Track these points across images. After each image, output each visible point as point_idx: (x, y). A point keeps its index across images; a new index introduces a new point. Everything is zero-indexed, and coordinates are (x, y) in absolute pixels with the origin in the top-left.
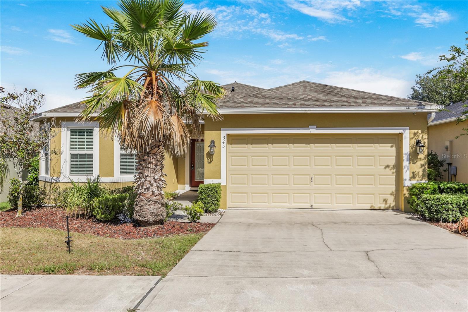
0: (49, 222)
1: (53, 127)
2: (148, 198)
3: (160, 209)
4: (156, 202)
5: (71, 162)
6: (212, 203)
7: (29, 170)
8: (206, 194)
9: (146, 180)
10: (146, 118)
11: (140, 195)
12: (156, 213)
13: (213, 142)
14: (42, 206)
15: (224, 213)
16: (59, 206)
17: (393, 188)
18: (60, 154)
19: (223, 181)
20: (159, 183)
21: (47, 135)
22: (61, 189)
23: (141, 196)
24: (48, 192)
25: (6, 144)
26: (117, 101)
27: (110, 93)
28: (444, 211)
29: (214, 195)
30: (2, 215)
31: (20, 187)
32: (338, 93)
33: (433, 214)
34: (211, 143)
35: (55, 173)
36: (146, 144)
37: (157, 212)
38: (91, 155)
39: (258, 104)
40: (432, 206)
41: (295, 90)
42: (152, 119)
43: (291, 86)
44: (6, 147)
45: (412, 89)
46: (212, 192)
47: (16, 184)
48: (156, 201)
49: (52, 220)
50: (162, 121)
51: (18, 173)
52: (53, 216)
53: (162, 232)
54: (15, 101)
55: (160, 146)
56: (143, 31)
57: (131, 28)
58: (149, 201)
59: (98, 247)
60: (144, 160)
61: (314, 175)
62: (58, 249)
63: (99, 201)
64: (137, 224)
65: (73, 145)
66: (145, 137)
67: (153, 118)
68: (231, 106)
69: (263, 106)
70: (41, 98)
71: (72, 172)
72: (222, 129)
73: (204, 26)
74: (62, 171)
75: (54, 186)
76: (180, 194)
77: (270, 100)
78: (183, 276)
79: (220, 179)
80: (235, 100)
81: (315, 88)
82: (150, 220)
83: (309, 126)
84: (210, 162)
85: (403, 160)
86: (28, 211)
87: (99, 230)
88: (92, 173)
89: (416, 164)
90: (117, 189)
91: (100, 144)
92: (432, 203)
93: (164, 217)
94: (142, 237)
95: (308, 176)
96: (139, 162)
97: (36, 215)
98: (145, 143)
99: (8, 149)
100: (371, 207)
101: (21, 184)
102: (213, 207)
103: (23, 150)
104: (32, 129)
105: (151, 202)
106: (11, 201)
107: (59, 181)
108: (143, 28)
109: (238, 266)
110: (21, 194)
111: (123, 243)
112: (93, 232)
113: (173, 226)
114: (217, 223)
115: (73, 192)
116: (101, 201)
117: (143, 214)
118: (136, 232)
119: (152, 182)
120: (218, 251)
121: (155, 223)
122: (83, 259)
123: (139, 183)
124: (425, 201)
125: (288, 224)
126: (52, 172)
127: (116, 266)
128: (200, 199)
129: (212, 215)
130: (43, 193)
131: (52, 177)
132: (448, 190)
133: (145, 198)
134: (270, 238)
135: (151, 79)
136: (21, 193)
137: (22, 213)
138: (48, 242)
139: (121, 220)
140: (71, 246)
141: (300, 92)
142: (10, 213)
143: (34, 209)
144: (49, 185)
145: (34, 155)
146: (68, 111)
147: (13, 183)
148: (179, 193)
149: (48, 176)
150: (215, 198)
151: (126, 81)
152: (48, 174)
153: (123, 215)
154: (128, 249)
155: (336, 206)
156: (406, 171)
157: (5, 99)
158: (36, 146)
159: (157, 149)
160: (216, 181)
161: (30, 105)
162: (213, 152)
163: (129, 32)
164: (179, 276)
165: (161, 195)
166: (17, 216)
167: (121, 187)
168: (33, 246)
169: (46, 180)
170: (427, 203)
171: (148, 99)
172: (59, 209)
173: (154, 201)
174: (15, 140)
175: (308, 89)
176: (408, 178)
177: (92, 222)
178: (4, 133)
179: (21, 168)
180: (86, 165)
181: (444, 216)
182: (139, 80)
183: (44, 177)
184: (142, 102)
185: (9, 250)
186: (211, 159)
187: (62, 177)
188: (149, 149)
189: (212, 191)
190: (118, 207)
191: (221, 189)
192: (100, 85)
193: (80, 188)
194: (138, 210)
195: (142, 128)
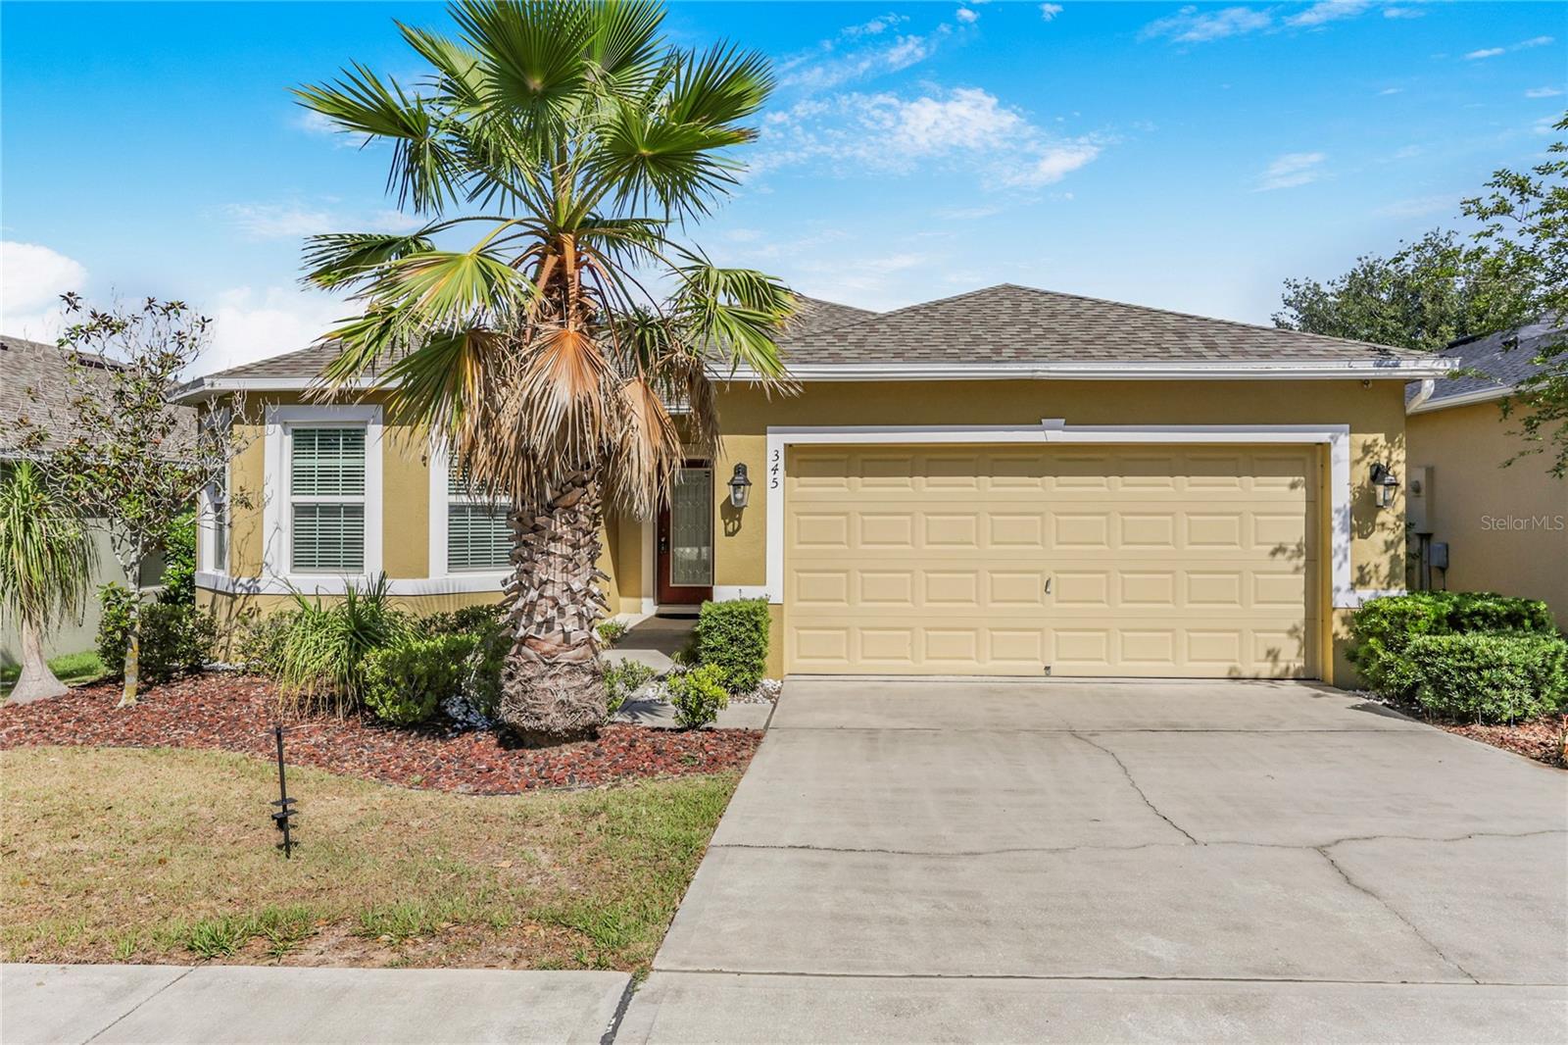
0: (223, 726)
1: (239, 421)
2: (548, 653)
3: (587, 691)
4: (574, 668)
5: (296, 530)
6: (744, 661)
7: (169, 552)
8: (724, 635)
9: (541, 596)
10: (545, 389)
11: (524, 644)
12: (575, 703)
13: (740, 470)
14: (204, 671)
15: (778, 692)
16: (257, 670)
17: (1297, 613)
18: (262, 505)
19: (773, 589)
20: (584, 605)
21: (217, 448)
22: (264, 617)
23: (525, 649)
24: (222, 624)
25: (85, 475)
26: (448, 330)
27: (425, 306)
28: (1489, 690)
29: (750, 638)
30: (75, 702)
31: (132, 613)
32: (1121, 320)
33: (1450, 697)
34: (735, 473)
35: (246, 567)
36: (542, 472)
37: (579, 700)
38: (357, 511)
39: (884, 351)
40: (1446, 672)
41: (988, 311)
42: (563, 395)
43: (972, 299)
44: (85, 486)
45: (1274, 319)
46: (742, 629)
47: (119, 602)
48: (575, 665)
49: (235, 720)
50: (598, 399)
51: (125, 566)
52: (237, 703)
53: (595, 769)
54: (117, 337)
55: (589, 482)
56: (534, 101)
57: (494, 90)
58: (552, 665)
59: (388, 830)
60: (535, 529)
61: (1056, 572)
62: (246, 837)
63: (385, 659)
64: (513, 738)
65: (301, 479)
66: (541, 453)
67: (566, 389)
68: (800, 356)
69: (899, 356)
70: (200, 329)
71: (300, 562)
72: (768, 428)
73: (735, 92)
74: (268, 559)
75: (243, 607)
76: (628, 628)
77: (917, 340)
78: (714, 971)
79: (765, 584)
80: (808, 340)
81: (1047, 304)
82: (555, 726)
83: (1043, 420)
84: (731, 531)
85: (1331, 529)
86: (158, 684)
87: (388, 757)
88: (362, 566)
89: (1370, 538)
90: (439, 616)
91: (385, 474)
92: (1447, 665)
93: (602, 715)
94: (533, 787)
95: (1038, 576)
96: (519, 536)
97: (183, 699)
98: (538, 472)
99: (90, 491)
100: (1230, 673)
101: (136, 602)
102: (748, 676)
103: (140, 494)
104: (171, 427)
105: (559, 666)
106: (105, 652)
107: (258, 589)
108: (535, 89)
109: (903, 922)
110: (135, 634)
111: (469, 812)
112: (367, 765)
113: (631, 746)
114: (767, 726)
115: (302, 628)
116: (390, 659)
117: (534, 706)
118: (511, 768)
119: (564, 601)
120: (808, 847)
121: (573, 736)
122: (334, 886)
123: (520, 603)
124: (1421, 658)
125: (994, 732)
126: (236, 564)
127: (456, 922)
128: (706, 649)
129: (742, 702)
130: (207, 628)
131: (235, 579)
132: (1477, 618)
133: (539, 653)
134: (963, 792)
135: (559, 260)
136: (135, 632)
137: (138, 694)
138: (213, 805)
139: (456, 721)
140: (294, 827)
141: (1005, 316)
142: (101, 692)
143: (178, 681)
144: (226, 603)
145: (174, 510)
146: (287, 372)
147: (108, 599)
148: (627, 623)
149: (223, 575)
150: (752, 646)
151: (480, 264)
152: (223, 568)
153: (462, 702)
154: (489, 838)
155: (1122, 667)
156: (1340, 566)
157: (82, 331)
158: (184, 482)
159: (579, 491)
160: (752, 593)
161: (164, 350)
162: (742, 499)
163: (488, 105)
164: (698, 971)
165: (592, 646)
166: (121, 704)
167: (452, 609)
168: (161, 823)
169: (216, 586)
170: (1428, 665)
171: (551, 327)
172: (258, 680)
173: (569, 664)
174: (114, 462)
175: (1026, 307)
176: (1346, 586)
177: (363, 726)
178: (77, 441)
179: (136, 550)
180: (342, 541)
181: (1488, 707)
182: (522, 261)
183: (211, 575)
184: (533, 336)
185: (74, 845)
186: (736, 523)
187: (266, 576)
188: (552, 494)
189: (743, 625)
190: (447, 678)
191: (770, 617)
192: (391, 276)
193: (325, 617)
194: (517, 693)
195: (530, 421)
